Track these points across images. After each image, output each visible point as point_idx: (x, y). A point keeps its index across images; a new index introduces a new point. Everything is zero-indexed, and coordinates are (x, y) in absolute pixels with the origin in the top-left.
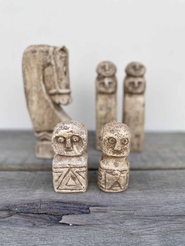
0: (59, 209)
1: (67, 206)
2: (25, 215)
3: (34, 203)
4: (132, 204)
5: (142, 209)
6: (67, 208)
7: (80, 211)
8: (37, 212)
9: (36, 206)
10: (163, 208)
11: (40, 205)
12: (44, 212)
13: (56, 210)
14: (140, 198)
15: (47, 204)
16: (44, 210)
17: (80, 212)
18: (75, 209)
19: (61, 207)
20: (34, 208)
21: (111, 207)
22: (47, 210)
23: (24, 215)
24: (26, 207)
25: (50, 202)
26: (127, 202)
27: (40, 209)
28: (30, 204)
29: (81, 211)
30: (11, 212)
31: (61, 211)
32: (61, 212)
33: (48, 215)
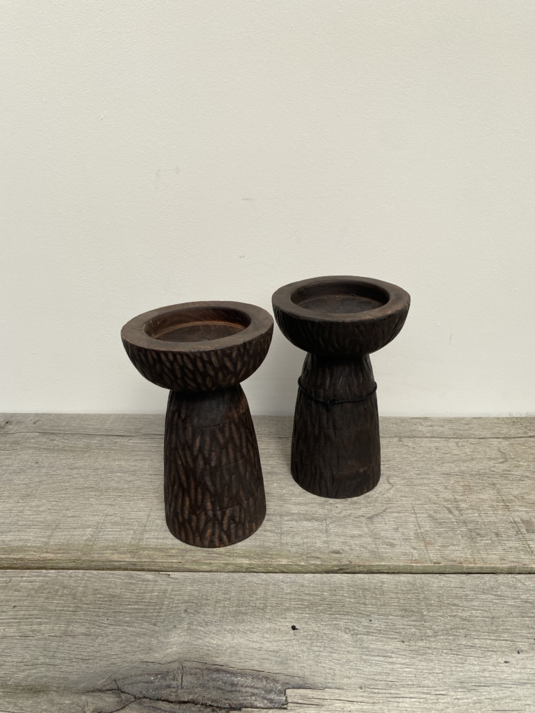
0: (222, 689)
1: (238, 681)
2: (153, 707)
3: (168, 672)
4: (380, 683)
5: (401, 700)
6: (238, 689)
7: (266, 699)
8: (177, 696)
9: (173, 679)
10: (449, 699)
11: (180, 677)
12: (191, 697)
13: (215, 693)
14: (399, 666)
15: (195, 674)
16: (190, 693)
17: (266, 701)
18: (256, 691)
19: (225, 683)
20: (169, 686)
21: (333, 690)
22: (196, 691)
23: (149, 707)
24: (152, 682)
25: (202, 670)
26: (369, 677)
27: (182, 688)
28: (160, 674)
29: (269, 697)
30: (123, 696)
31: (226, 697)
32: (226, 699)
33: (199, 706)
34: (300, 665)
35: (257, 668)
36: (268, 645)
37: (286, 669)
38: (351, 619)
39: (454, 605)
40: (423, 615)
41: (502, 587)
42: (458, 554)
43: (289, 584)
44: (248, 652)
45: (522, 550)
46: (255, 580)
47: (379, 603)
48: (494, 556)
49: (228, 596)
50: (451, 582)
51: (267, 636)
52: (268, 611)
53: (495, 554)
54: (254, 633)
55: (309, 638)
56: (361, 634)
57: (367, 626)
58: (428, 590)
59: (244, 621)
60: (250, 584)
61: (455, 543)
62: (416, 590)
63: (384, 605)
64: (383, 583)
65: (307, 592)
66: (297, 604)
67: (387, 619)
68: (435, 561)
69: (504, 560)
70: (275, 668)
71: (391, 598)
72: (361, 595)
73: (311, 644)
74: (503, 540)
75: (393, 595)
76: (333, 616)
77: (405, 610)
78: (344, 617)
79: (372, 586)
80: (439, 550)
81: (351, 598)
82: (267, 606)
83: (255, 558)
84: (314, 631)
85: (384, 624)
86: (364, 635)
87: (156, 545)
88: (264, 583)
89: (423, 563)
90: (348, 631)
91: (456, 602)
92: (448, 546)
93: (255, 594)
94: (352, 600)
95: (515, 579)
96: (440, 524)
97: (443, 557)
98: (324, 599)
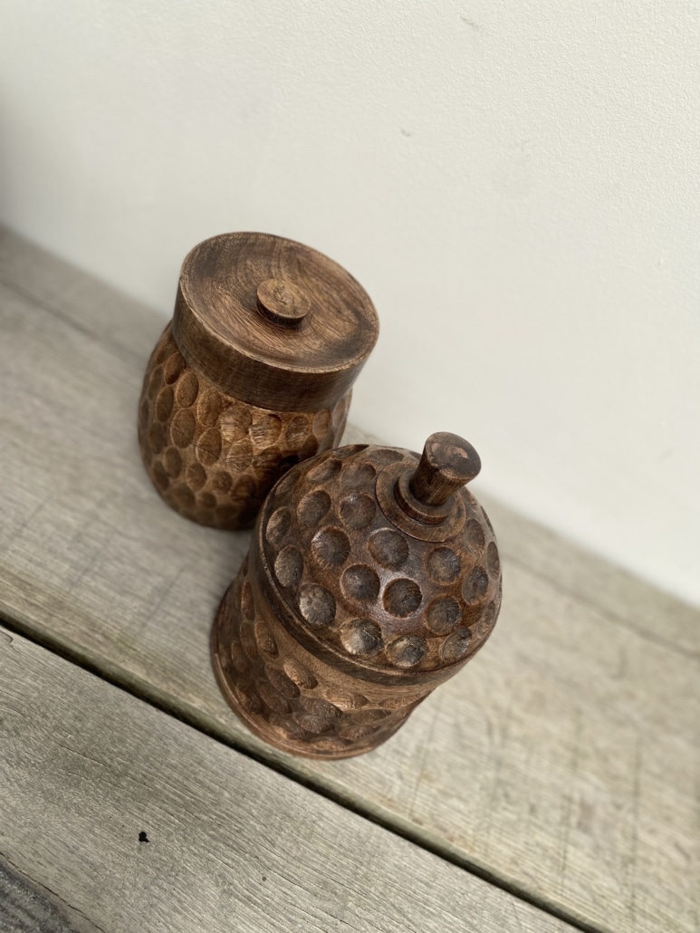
34: (117, 910)
35: (50, 883)
36: (90, 846)
37: (93, 907)
38: (238, 863)
39: (400, 911)
40: (345, 908)
41: (486, 913)
42: (456, 819)
43: (181, 750)
44: (54, 847)
45: (552, 858)
46: (137, 713)
47: (294, 853)
48: (505, 850)
49: (79, 725)
50: (419, 866)
51: (97, 831)
52: (124, 784)
53: (509, 846)
54: (81, 814)
55: (158, 866)
56: (237, 897)
57: (254, 886)
58: (377, 865)
59: (77, 785)
60: (125, 719)
61: (464, 794)
62: (363, 855)
63: (300, 860)
64: (321, 816)
65: (200, 778)
66: (175, 793)
67: (289, 889)
68: (417, 815)
69: (516, 863)
70: (76, 897)
71: (317, 852)
72: (276, 824)
73: (155, 879)
74: (535, 825)
75: (322, 848)
76: (214, 843)
77: (325, 885)
78: (228, 853)
79: (302, 813)
80: (435, 797)
81: (259, 822)
82: (127, 774)
83: (156, 674)
84: (172, 857)
85: (281, 894)
86: (240, 900)
87: (21, 572)
88: (146, 727)
89: (399, 811)
90: (221, 881)
91: (406, 907)
92: (451, 796)
93: (122, 741)
94: (258, 827)
95: (510, 908)
96: (464, 747)
97: (432, 815)
98: (216, 804)
